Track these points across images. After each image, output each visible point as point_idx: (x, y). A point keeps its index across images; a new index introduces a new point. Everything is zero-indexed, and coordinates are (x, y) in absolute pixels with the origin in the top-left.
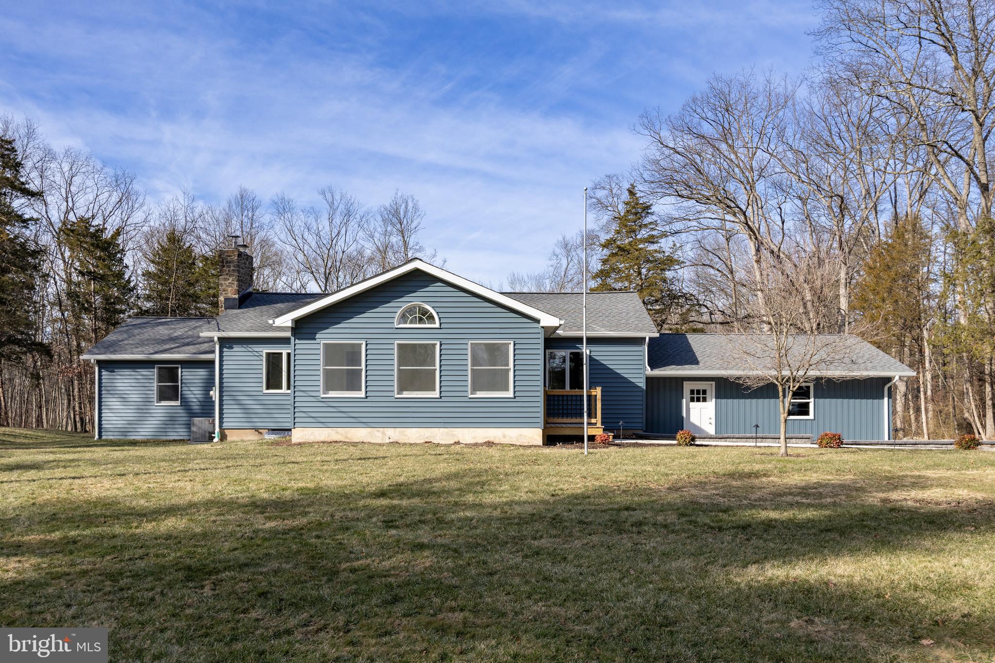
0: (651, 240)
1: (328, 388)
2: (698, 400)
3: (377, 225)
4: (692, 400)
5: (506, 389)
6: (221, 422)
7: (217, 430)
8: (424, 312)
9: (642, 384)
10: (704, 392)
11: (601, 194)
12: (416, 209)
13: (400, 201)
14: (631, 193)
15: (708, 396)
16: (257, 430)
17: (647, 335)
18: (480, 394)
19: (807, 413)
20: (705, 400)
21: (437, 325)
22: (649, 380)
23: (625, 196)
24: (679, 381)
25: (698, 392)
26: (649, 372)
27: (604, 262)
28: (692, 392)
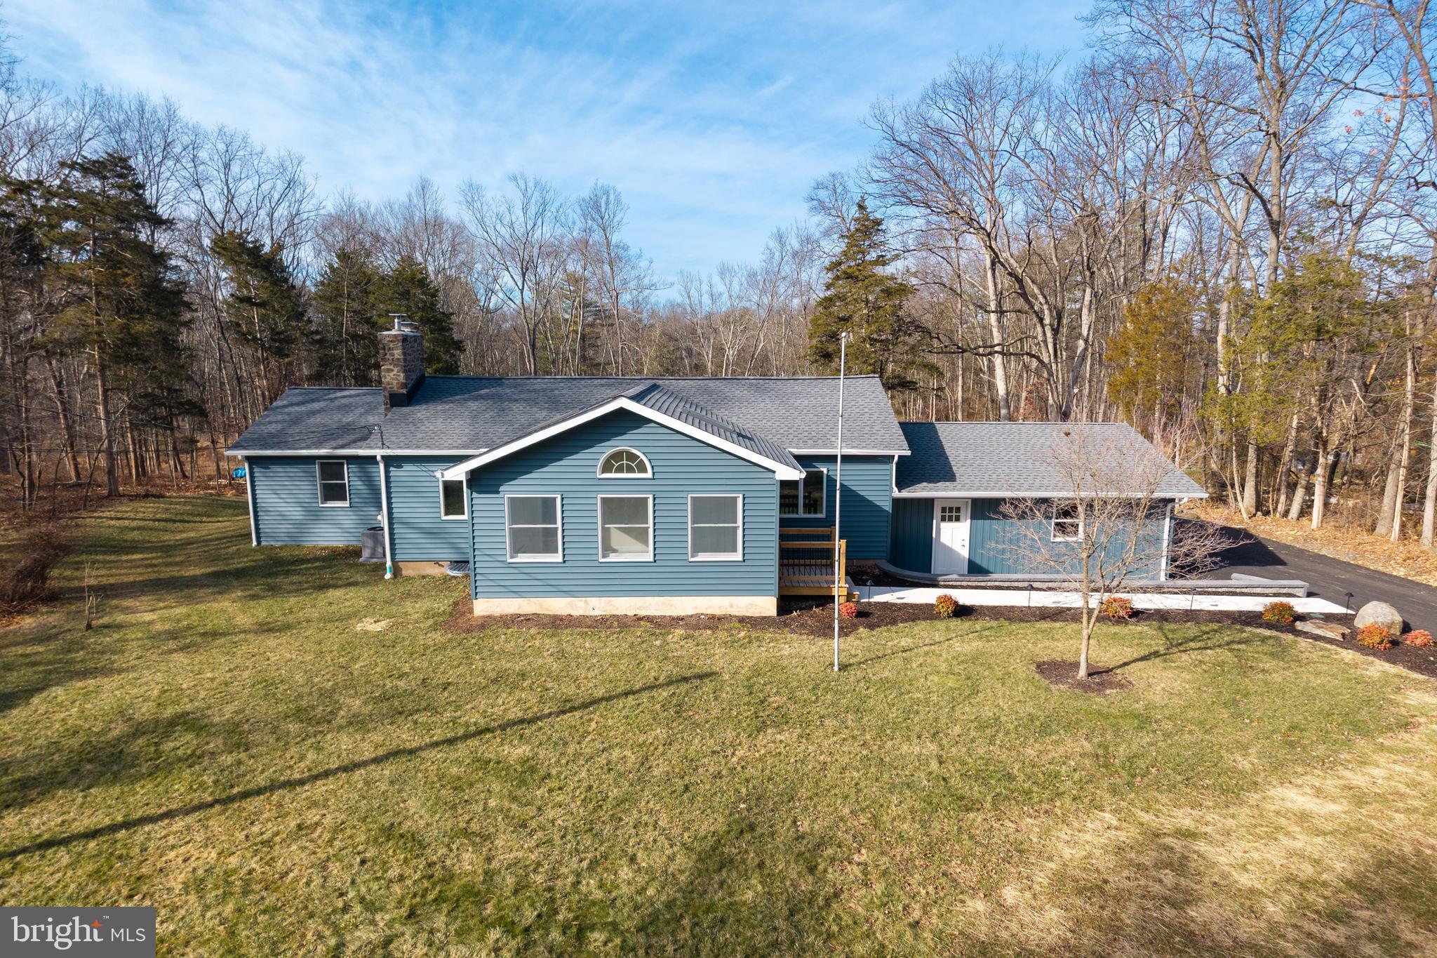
0: (881, 261)
1: (517, 550)
2: (950, 519)
3: (574, 215)
4: (943, 519)
5: (734, 550)
6: (393, 555)
7: (389, 564)
8: (632, 457)
9: (887, 506)
10: (958, 510)
11: (823, 194)
12: (618, 200)
13: (599, 193)
14: (861, 207)
15: (962, 514)
16: (437, 563)
17: (897, 454)
18: (703, 557)
19: (1076, 533)
20: (958, 519)
21: (649, 475)
22: (896, 502)
23: (854, 211)
24: (930, 502)
25: (951, 509)
26: (896, 493)
27: (828, 287)
28: (944, 510)
